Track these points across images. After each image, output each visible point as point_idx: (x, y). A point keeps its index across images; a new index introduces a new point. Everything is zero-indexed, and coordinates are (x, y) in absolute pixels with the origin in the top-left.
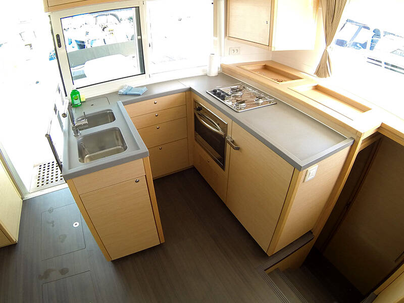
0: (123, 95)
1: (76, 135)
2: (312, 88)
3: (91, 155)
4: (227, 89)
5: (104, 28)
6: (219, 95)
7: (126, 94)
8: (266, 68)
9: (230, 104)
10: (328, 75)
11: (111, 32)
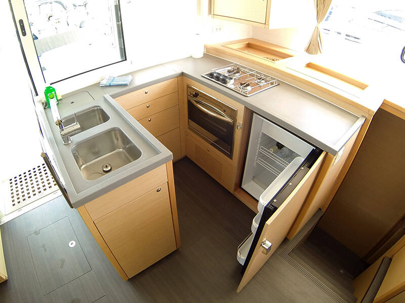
0: (106, 86)
1: (67, 144)
2: (305, 65)
3: (88, 164)
4: (223, 71)
5: (49, 17)
6: (218, 78)
7: (110, 86)
8: (249, 46)
9: (232, 87)
10: (319, 52)
11: (58, 21)
